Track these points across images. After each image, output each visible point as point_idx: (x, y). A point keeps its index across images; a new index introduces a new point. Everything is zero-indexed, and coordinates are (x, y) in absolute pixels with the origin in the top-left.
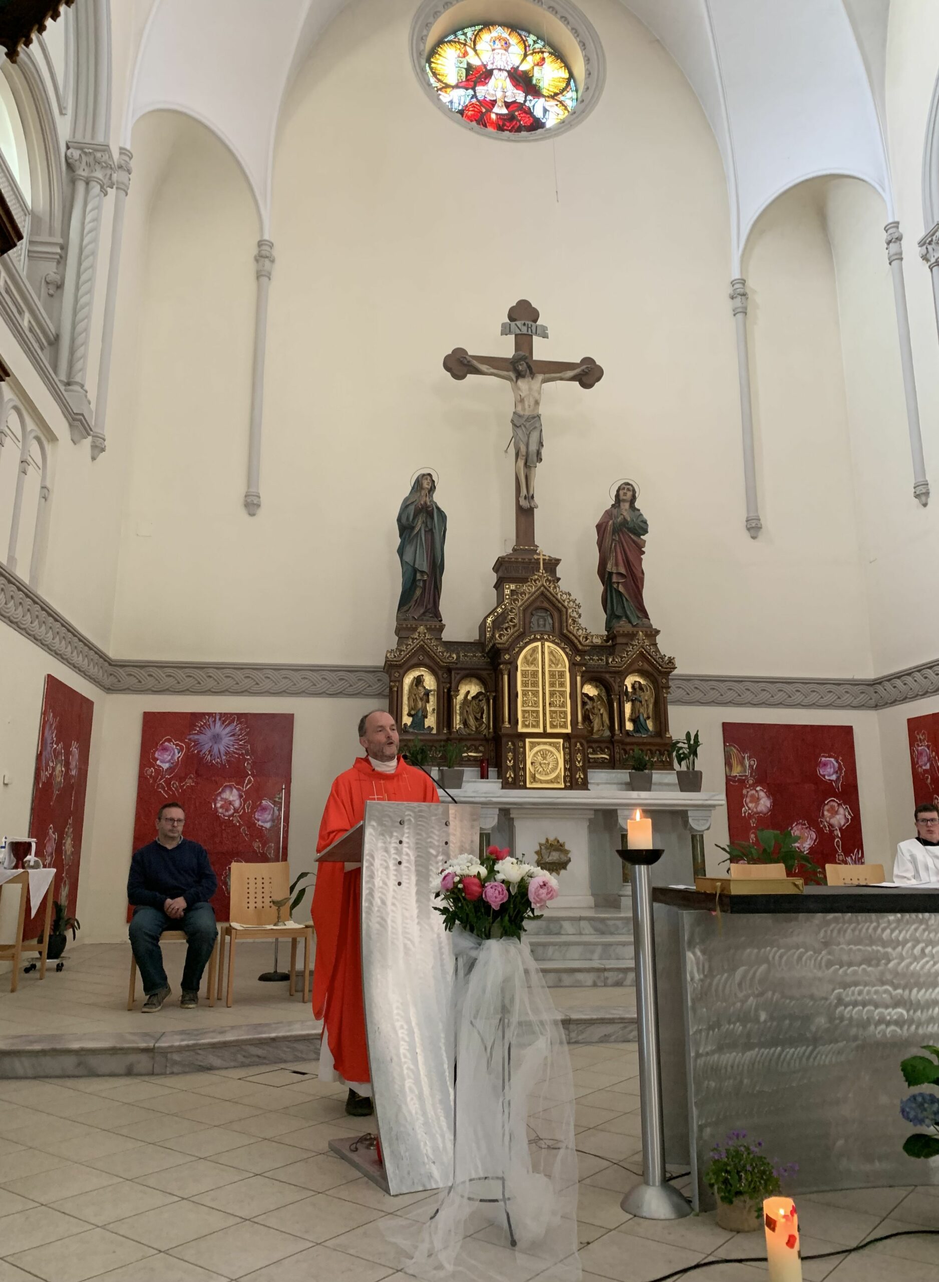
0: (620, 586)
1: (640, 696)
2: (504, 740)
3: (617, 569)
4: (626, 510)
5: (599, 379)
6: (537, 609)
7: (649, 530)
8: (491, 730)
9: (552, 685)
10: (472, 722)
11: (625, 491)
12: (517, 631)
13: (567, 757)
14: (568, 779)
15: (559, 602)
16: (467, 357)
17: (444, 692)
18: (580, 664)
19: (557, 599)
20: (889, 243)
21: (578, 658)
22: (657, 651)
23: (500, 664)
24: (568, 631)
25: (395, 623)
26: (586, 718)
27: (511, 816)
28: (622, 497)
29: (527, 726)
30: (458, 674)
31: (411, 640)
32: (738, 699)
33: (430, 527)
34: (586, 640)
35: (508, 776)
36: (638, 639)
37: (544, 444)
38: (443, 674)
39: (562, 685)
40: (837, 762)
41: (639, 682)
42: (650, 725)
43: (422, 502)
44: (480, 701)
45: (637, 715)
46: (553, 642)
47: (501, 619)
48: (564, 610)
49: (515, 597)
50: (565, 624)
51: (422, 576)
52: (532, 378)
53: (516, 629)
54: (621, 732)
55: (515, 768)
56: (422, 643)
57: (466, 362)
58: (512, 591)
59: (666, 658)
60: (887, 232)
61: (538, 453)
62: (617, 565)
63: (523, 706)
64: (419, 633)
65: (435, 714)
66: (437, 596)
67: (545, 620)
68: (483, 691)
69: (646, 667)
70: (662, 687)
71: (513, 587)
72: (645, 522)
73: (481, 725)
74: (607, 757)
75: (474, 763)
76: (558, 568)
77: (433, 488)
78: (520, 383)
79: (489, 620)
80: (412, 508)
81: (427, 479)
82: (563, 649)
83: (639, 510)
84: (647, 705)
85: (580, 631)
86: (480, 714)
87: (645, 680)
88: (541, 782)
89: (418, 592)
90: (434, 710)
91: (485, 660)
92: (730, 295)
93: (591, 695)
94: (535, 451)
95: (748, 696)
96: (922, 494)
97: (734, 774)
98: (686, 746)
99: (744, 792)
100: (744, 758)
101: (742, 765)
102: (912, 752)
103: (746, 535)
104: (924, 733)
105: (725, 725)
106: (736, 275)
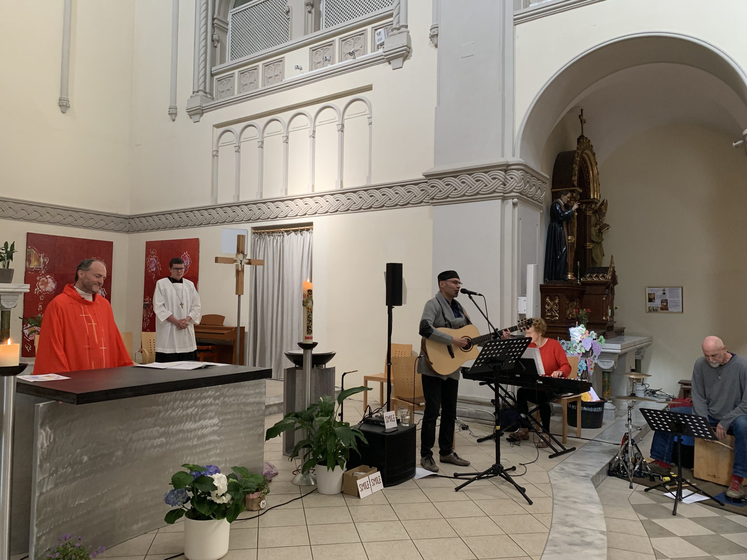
32: (40, 218)
95: (48, 217)
96: (173, 114)
97: (32, 266)
98: (4, 252)
99: (38, 278)
100: (40, 257)
101: (39, 261)
102: (146, 260)
103: (58, 109)
104: (155, 251)
105: (28, 234)
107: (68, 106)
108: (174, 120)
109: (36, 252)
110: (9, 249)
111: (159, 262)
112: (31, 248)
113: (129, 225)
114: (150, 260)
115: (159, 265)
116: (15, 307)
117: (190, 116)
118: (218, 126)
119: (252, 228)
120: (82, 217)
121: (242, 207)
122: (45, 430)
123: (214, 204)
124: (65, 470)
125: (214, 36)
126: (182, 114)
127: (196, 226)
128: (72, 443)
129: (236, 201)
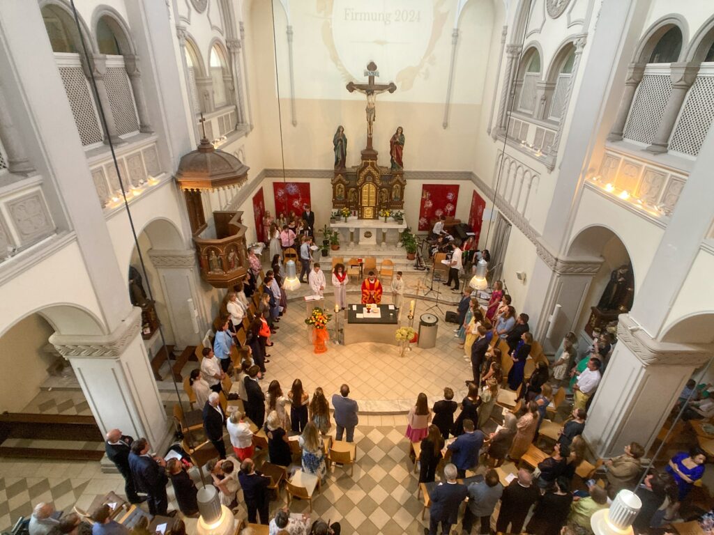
0: (395, 160)
1: (397, 189)
3: (394, 156)
4: (399, 137)
5: (395, 90)
6: (368, 175)
10: (352, 198)
12: (362, 182)
13: (374, 211)
14: (374, 216)
16: (353, 85)
17: (346, 190)
20: (503, 34)
21: (378, 188)
26: (381, 198)
27: (359, 228)
28: (399, 130)
29: (364, 204)
30: (349, 187)
33: (342, 145)
35: (359, 216)
38: (345, 186)
39: (373, 194)
40: (453, 194)
41: (397, 186)
44: (354, 193)
45: (396, 194)
46: (372, 184)
48: (375, 176)
49: (362, 173)
51: (340, 160)
52: (373, 95)
54: (390, 200)
55: (361, 214)
57: (353, 87)
61: (374, 120)
62: (394, 154)
63: (364, 200)
65: (344, 195)
66: (345, 163)
67: (370, 178)
68: (356, 190)
71: (365, 161)
73: (355, 199)
75: (352, 209)
76: (378, 155)
78: (369, 96)
81: (341, 127)
82: (374, 186)
83: (403, 136)
86: (354, 196)
87: (399, 185)
88: (367, 217)
89: (339, 163)
91: (356, 184)
92: (452, 35)
93: (383, 190)
96: (489, 132)
100: (427, 194)
103: (442, 128)
105: (424, 185)
106: (456, 27)
107: (446, 126)
108: (489, 135)
112: (424, 190)
113: (471, 176)
117: (494, 138)
118: (499, 150)
119: (498, 212)
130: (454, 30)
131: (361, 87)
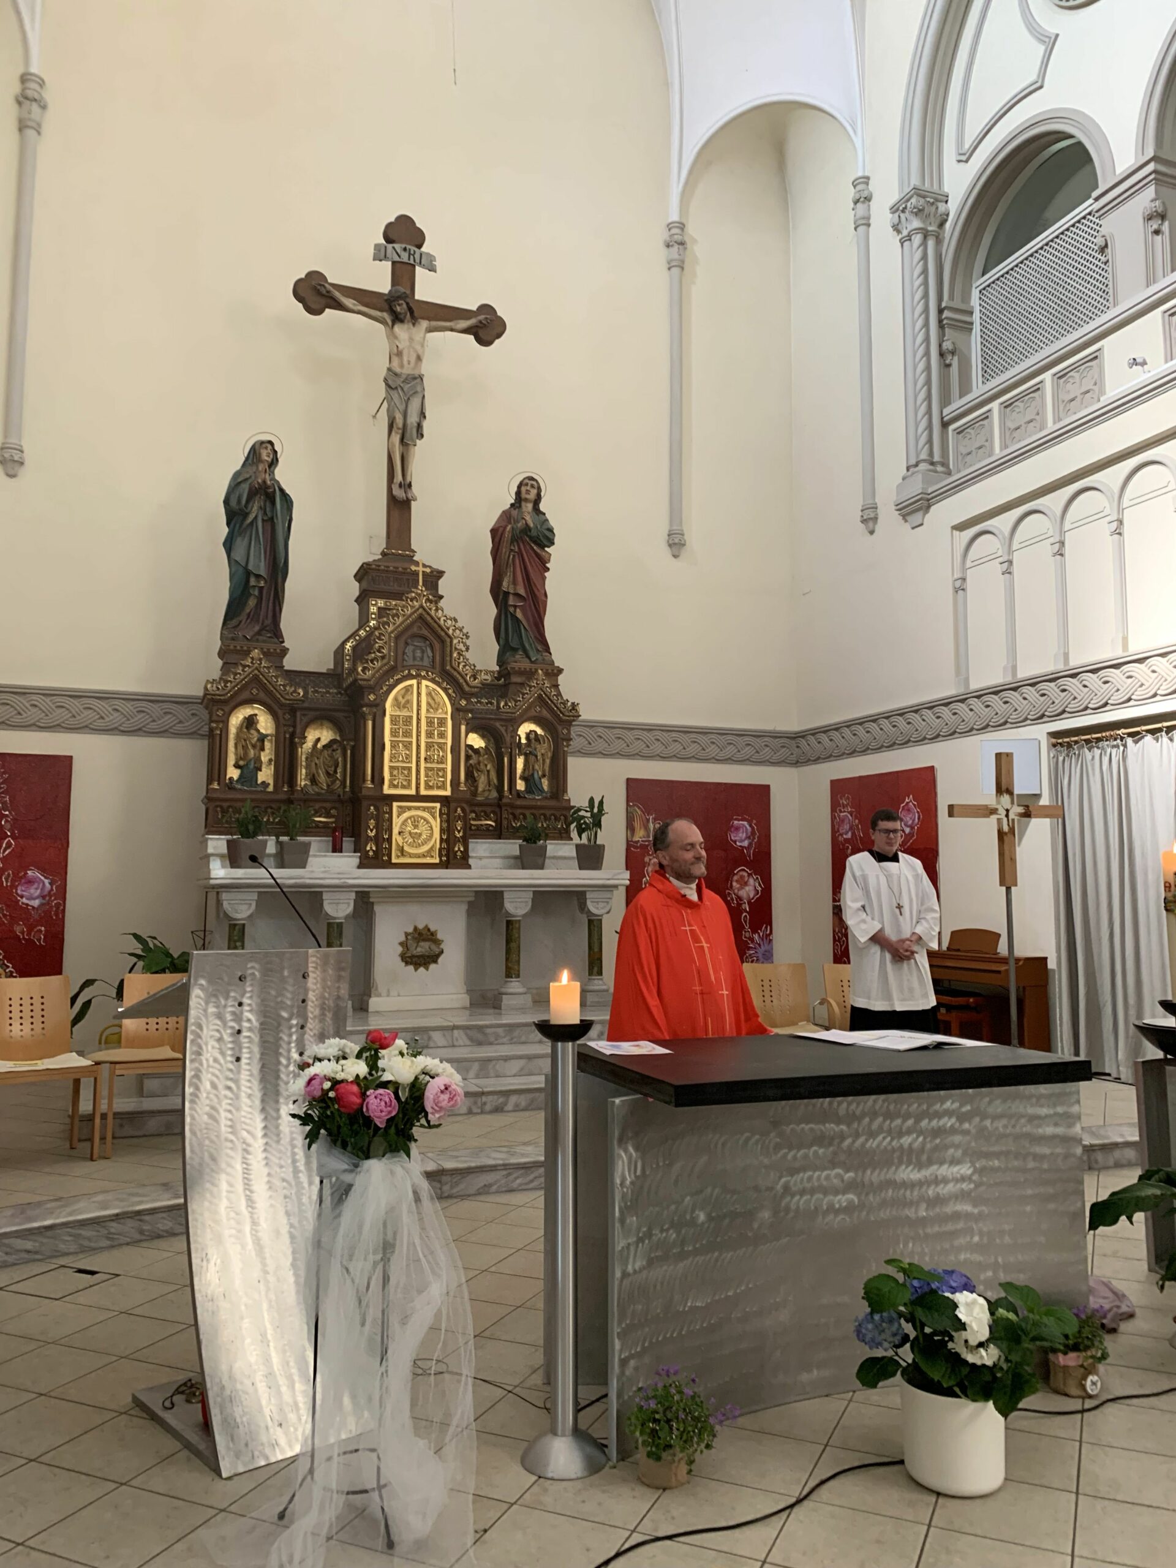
0: (518, 610)
1: (535, 749)
2: (365, 803)
3: (515, 589)
4: (529, 513)
5: (499, 336)
6: (414, 636)
7: (556, 541)
8: (348, 789)
9: (430, 734)
10: (322, 778)
11: (529, 488)
12: (385, 665)
13: (445, 825)
14: (444, 853)
15: (442, 629)
16: (326, 285)
17: (285, 738)
18: (466, 711)
19: (440, 626)
20: (856, 202)
21: (463, 703)
22: (559, 694)
23: (362, 706)
24: (452, 667)
25: (219, 643)
26: (469, 775)
27: (371, 900)
28: (524, 495)
29: (396, 787)
30: (304, 715)
31: (241, 668)
32: (646, 751)
33: (269, 514)
34: (475, 679)
35: (368, 848)
36: (537, 679)
37: (427, 415)
38: (284, 714)
39: (442, 735)
40: (751, 826)
41: (535, 732)
42: (545, 783)
43: (260, 481)
44: (333, 750)
45: (531, 772)
46: (433, 681)
47: (364, 645)
48: (448, 640)
49: (385, 619)
50: (448, 659)
51: (259, 582)
52: (414, 324)
53: (385, 661)
54: (511, 793)
55: (377, 840)
56: (256, 672)
57: (324, 292)
58: (379, 608)
59: (569, 704)
60: (855, 187)
61: (419, 426)
62: (515, 583)
63: (391, 761)
64: (252, 658)
65: (272, 767)
66: (277, 608)
67: (423, 652)
68: (338, 738)
69: (545, 713)
70: (563, 740)
71: (381, 603)
72: (551, 530)
73: (333, 782)
74: (493, 824)
75: (322, 830)
76: (440, 582)
77: (274, 462)
78: (398, 328)
79: (348, 646)
80: (245, 487)
81: (266, 448)
82: (445, 690)
83: (544, 514)
84: (544, 760)
85: (467, 667)
86: (333, 769)
87: (543, 729)
88: (411, 856)
89: (252, 602)
90: (270, 760)
91: (343, 698)
92: (665, 241)
93: (476, 747)
94: (416, 425)
95: (658, 748)
96: (870, 520)
97: (636, 839)
98: (589, 815)
99: (647, 859)
100: (648, 820)
101: (646, 828)
102: (833, 818)
103: (666, 552)
104: (848, 798)
105: (629, 781)
106: (675, 217)
107: (683, 542)
108: (872, 532)
109: (642, 811)
110: (596, 810)
111: (857, 821)
112: (634, 805)
113: (796, 749)
114: (839, 816)
115: (857, 826)
116: (608, 912)
117: (904, 517)
118: (961, 527)
119: (1049, 734)
120: (713, 743)
121: (1024, 690)
122: (626, 1151)
123: (962, 690)
124: (664, 1235)
125: (944, 344)
126: (888, 515)
127: (926, 741)
128: (676, 1182)
129: (1009, 679)
130: (669, 226)
131: (366, 299)
